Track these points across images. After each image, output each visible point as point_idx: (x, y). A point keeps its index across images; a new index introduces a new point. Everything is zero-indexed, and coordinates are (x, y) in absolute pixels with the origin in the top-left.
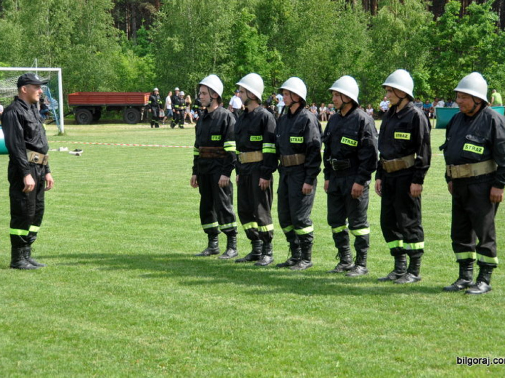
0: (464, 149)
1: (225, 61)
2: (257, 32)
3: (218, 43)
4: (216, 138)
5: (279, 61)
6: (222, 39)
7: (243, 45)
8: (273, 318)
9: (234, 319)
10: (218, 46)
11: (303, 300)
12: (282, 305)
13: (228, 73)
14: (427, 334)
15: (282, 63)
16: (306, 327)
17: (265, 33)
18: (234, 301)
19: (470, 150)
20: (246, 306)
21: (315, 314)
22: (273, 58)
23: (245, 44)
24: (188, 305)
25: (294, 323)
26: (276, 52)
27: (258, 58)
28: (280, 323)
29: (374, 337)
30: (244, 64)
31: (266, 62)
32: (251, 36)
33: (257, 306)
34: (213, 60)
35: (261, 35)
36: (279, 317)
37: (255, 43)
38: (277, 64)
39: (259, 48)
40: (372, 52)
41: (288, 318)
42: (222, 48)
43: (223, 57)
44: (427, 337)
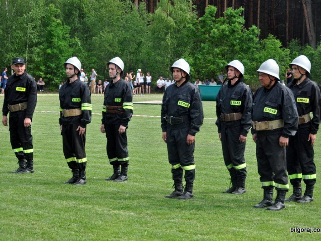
0: (264, 111)
1: (37, 44)
2: (61, 23)
3: (30, 31)
4: (118, 100)
5: (79, 46)
6: (34, 28)
7: (51, 33)
8: (102, 212)
9: (77, 213)
10: (30, 33)
11: (119, 203)
12: (106, 206)
13: (38, 55)
14: (197, 219)
15: (81, 47)
16: (124, 217)
17: (68, 24)
18: (74, 204)
19: (269, 112)
20: (83, 206)
21: (128, 210)
22: (74, 44)
23: (52, 32)
24: (45, 206)
25: (115, 215)
26: (77, 39)
27: (62, 43)
28: (107, 215)
29: (166, 221)
30: (51, 48)
31: (69, 47)
32: (57, 26)
33: (90, 206)
34: (26, 43)
35: (65, 25)
36: (105, 211)
37: (60, 32)
38: (77, 48)
39: (63, 35)
40: (151, 42)
41: (111, 212)
42: (34, 34)
43: (34, 41)
44: (198, 221)
